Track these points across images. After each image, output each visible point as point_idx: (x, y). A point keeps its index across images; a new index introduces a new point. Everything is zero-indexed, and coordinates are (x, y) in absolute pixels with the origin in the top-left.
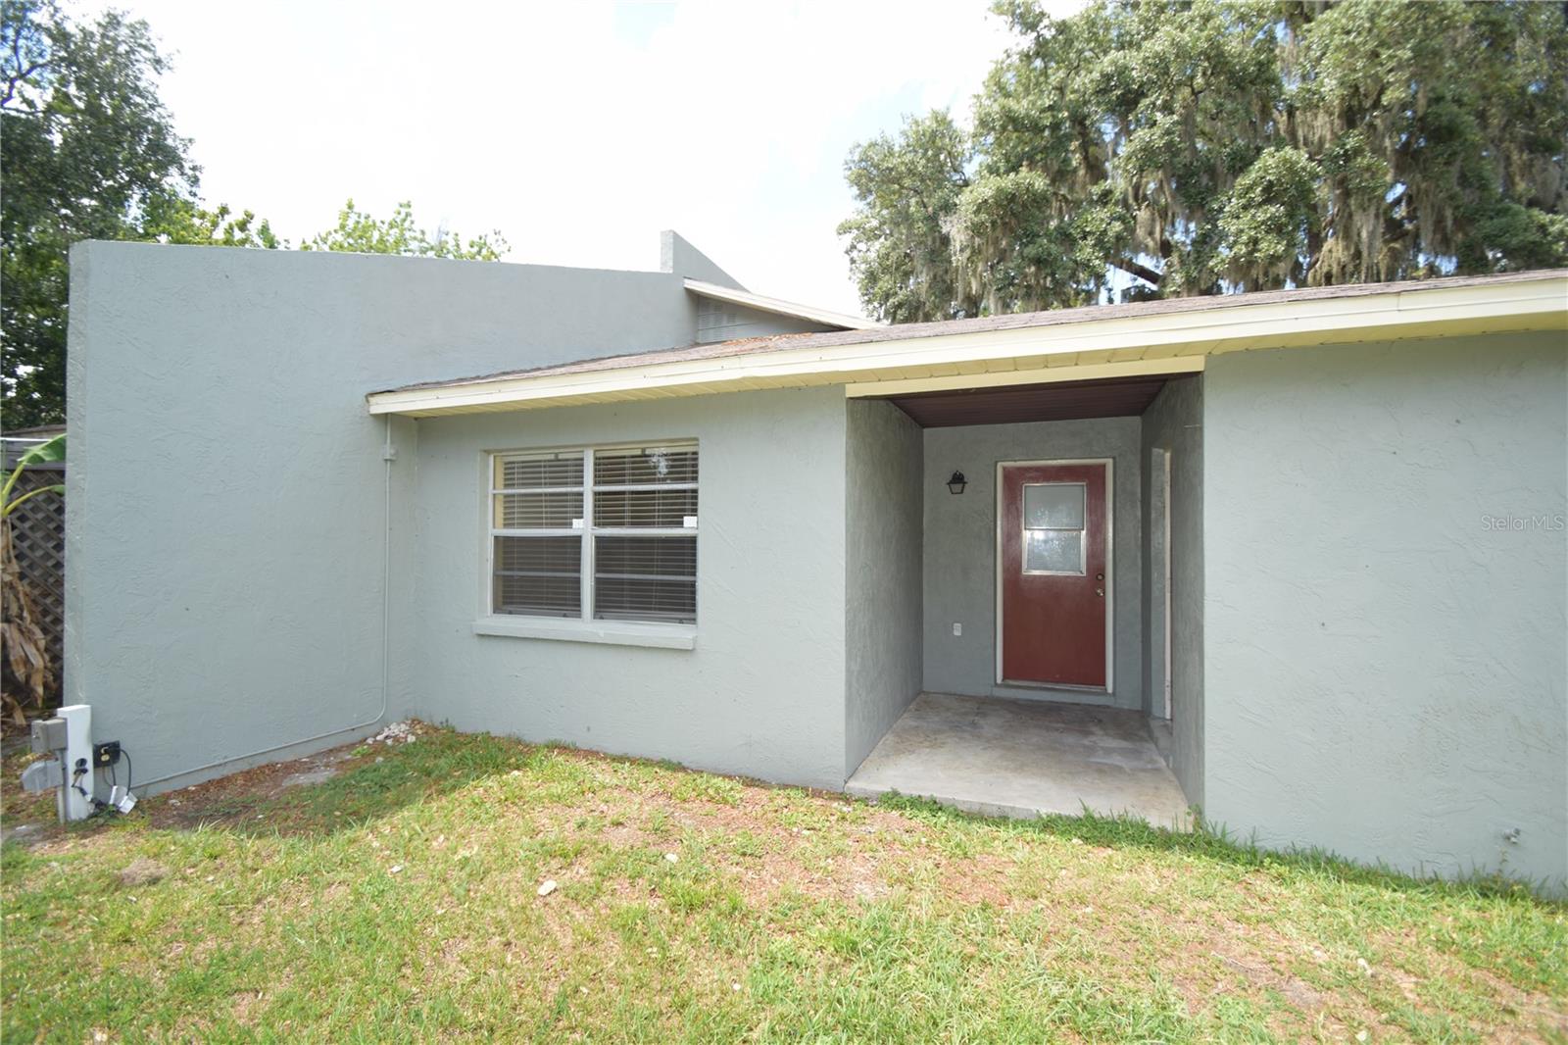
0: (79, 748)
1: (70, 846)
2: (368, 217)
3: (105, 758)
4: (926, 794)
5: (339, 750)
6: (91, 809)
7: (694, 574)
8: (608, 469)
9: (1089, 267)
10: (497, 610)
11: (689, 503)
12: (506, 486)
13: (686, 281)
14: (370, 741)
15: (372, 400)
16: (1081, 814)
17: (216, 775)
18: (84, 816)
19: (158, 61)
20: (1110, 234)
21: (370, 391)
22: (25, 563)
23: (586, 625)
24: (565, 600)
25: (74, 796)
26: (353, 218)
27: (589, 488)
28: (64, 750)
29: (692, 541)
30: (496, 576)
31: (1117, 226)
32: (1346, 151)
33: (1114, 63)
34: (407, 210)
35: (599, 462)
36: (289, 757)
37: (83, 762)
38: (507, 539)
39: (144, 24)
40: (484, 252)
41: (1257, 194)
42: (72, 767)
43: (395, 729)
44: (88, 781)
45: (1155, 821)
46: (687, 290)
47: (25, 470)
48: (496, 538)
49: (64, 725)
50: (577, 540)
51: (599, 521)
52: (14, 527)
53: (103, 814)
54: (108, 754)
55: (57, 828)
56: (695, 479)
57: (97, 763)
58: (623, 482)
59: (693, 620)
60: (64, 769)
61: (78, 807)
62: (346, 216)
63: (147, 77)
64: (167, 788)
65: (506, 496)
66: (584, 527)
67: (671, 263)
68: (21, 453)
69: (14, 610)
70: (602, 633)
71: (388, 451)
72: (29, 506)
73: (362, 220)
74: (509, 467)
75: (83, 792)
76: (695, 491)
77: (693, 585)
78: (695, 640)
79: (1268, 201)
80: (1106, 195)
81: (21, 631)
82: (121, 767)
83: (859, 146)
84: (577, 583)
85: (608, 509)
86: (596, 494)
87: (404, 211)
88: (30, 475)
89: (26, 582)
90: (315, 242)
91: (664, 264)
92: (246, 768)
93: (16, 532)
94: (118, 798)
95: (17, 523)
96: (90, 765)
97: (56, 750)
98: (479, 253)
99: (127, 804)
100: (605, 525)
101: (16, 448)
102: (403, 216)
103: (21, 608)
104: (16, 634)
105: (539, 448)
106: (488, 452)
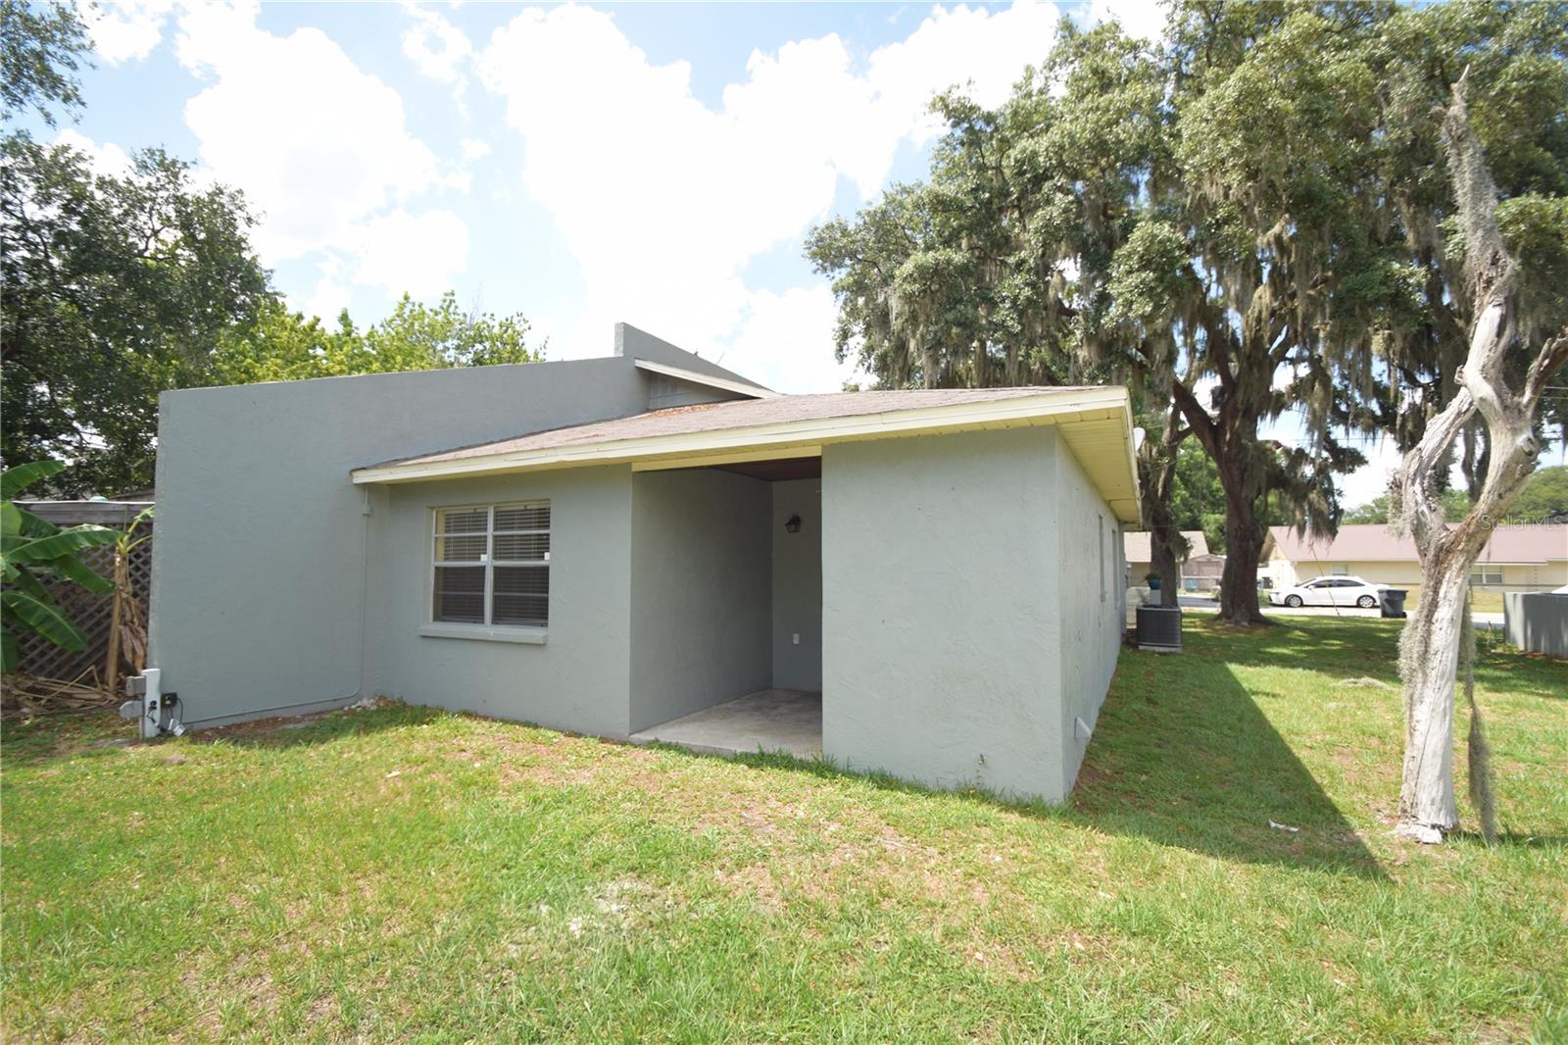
0: (152, 694)
1: (143, 749)
2: (420, 306)
3: (168, 702)
4: (674, 741)
5: (322, 713)
6: (158, 731)
7: (547, 592)
8: (503, 520)
9: (1004, 327)
10: (436, 618)
11: (543, 544)
12: (447, 531)
13: (637, 361)
14: (346, 708)
15: (355, 474)
16: (756, 751)
17: (237, 721)
18: (154, 735)
19: (249, 219)
20: (1021, 298)
21: (352, 467)
22: (138, 586)
23: (488, 629)
24: (474, 614)
25: (148, 723)
26: (409, 306)
27: (490, 532)
28: (144, 694)
29: (545, 570)
30: (436, 596)
31: (1027, 292)
32: (1217, 221)
33: (1024, 151)
34: (451, 298)
35: (497, 515)
36: (287, 714)
37: (154, 703)
38: (446, 569)
39: (240, 192)
40: (510, 331)
41: (1134, 263)
42: (148, 705)
43: (365, 702)
44: (157, 714)
45: (797, 756)
46: (638, 368)
47: (139, 524)
48: (437, 568)
49: (144, 680)
50: (482, 569)
51: (496, 557)
52: (131, 562)
53: (164, 735)
54: (170, 701)
55: (136, 741)
56: (548, 527)
57: (163, 705)
58: (512, 528)
59: (546, 625)
60: (144, 707)
61: (150, 729)
62: (402, 307)
63: (242, 229)
64: (205, 725)
65: (446, 538)
66: (486, 559)
67: (621, 348)
68: (138, 513)
69: (128, 617)
70: (492, 633)
71: (365, 509)
72: (142, 547)
73: (417, 308)
74: (448, 518)
75: (154, 721)
76: (548, 535)
77: (546, 600)
78: (546, 637)
79: (1143, 268)
80: (1021, 263)
81: (131, 631)
82: (177, 710)
83: (816, 229)
84: (482, 599)
85: (502, 548)
86: (495, 537)
87: (448, 298)
88: (143, 526)
89: (138, 599)
90: (382, 326)
91: (616, 349)
92: (257, 718)
93: (133, 566)
94: (174, 727)
95: (134, 559)
96: (158, 705)
97: (139, 696)
98: (506, 331)
99: (179, 731)
100: (500, 558)
101: (135, 509)
102: (447, 303)
103: (133, 616)
104: (129, 633)
105: (464, 505)
106: (432, 508)
